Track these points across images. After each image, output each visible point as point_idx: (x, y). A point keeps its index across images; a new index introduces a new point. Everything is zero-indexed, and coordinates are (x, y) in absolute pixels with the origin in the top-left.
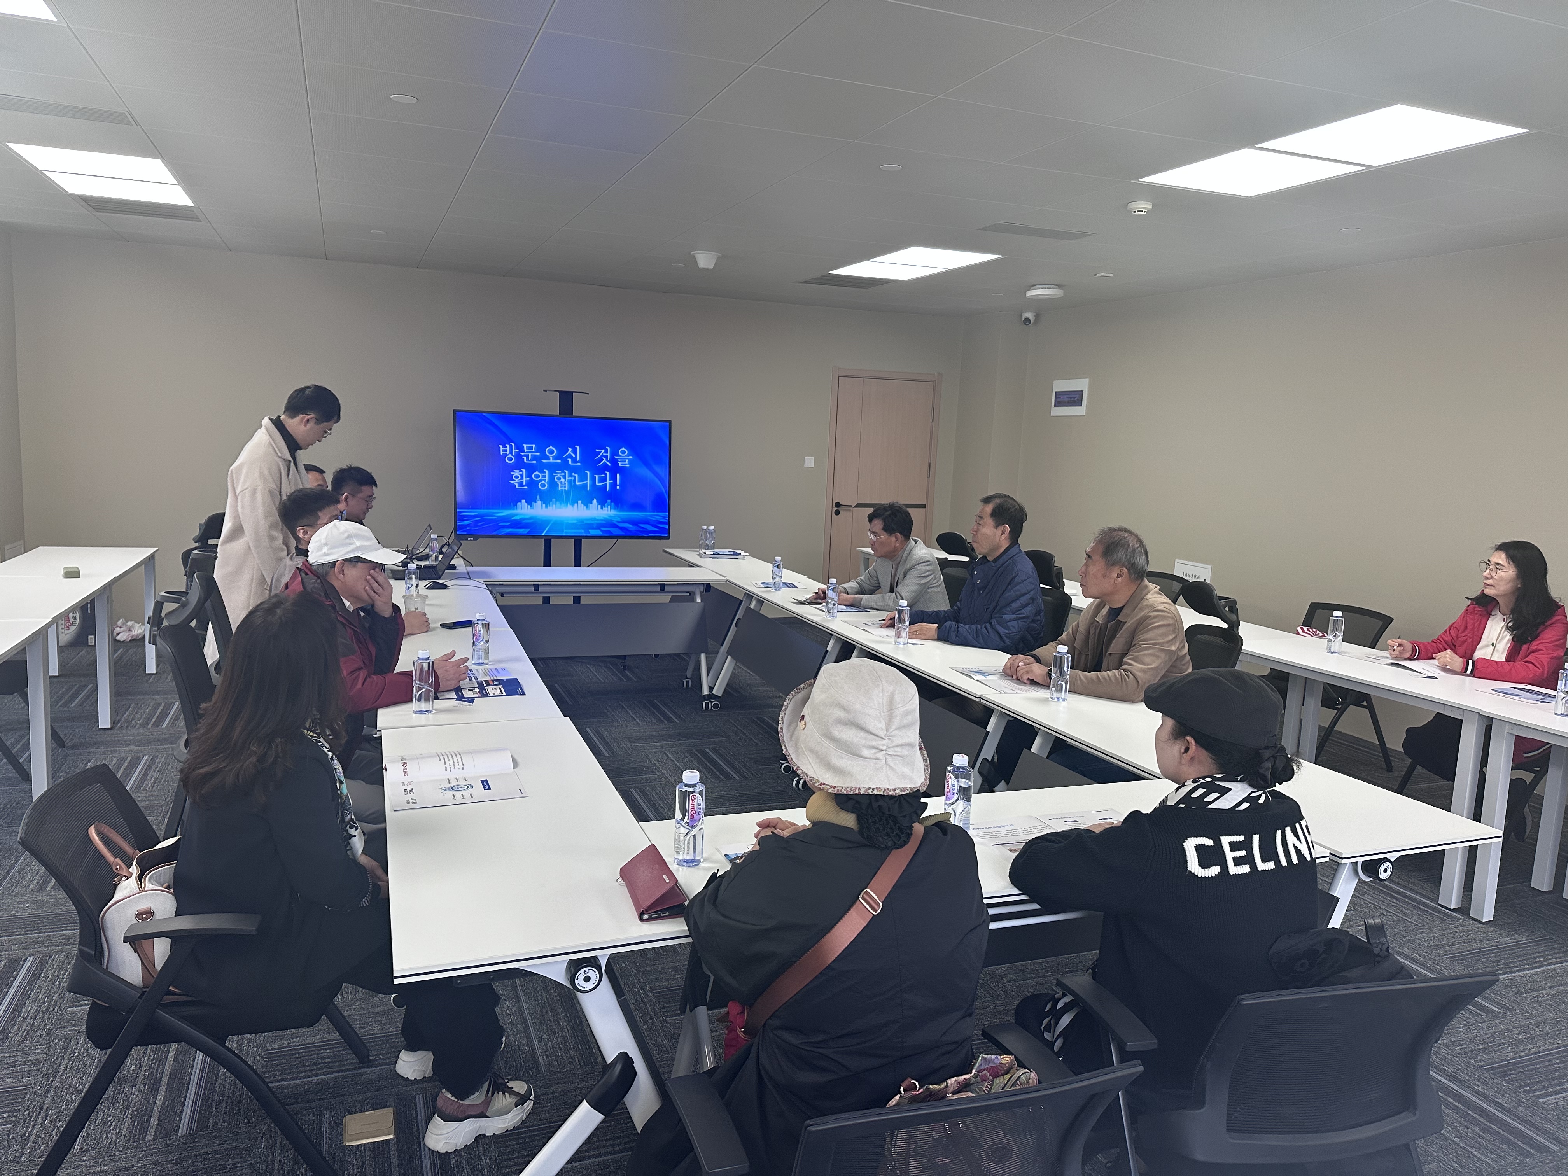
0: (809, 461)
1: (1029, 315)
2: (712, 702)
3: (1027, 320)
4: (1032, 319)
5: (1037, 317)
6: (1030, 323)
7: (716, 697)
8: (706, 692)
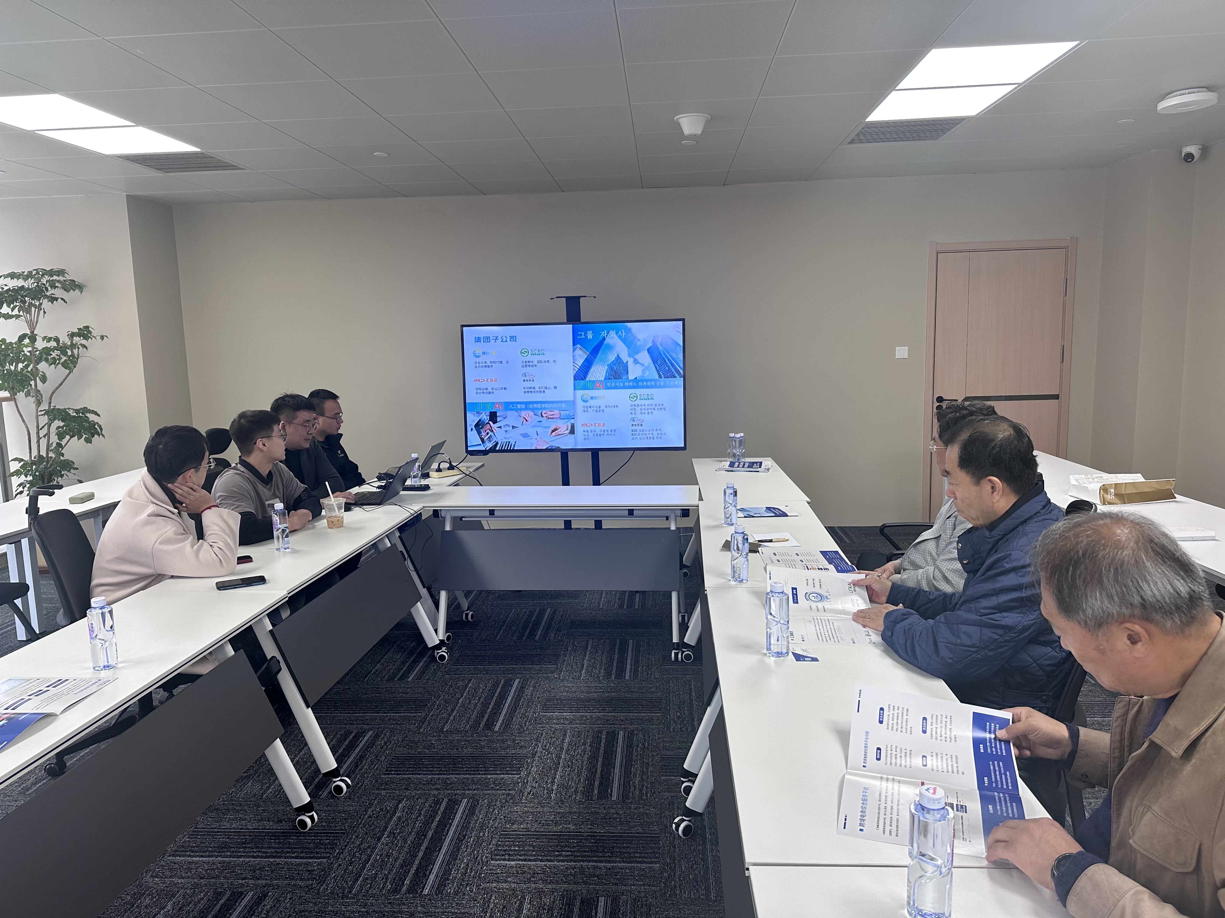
0: (902, 352)
1: (1192, 149)
2: (683, 652)
3: (1189, 157)
4: (1197, 155)
5: (1205, 151)
6: (1193, 159)
7: (687, 646)
8: (675, 639)
